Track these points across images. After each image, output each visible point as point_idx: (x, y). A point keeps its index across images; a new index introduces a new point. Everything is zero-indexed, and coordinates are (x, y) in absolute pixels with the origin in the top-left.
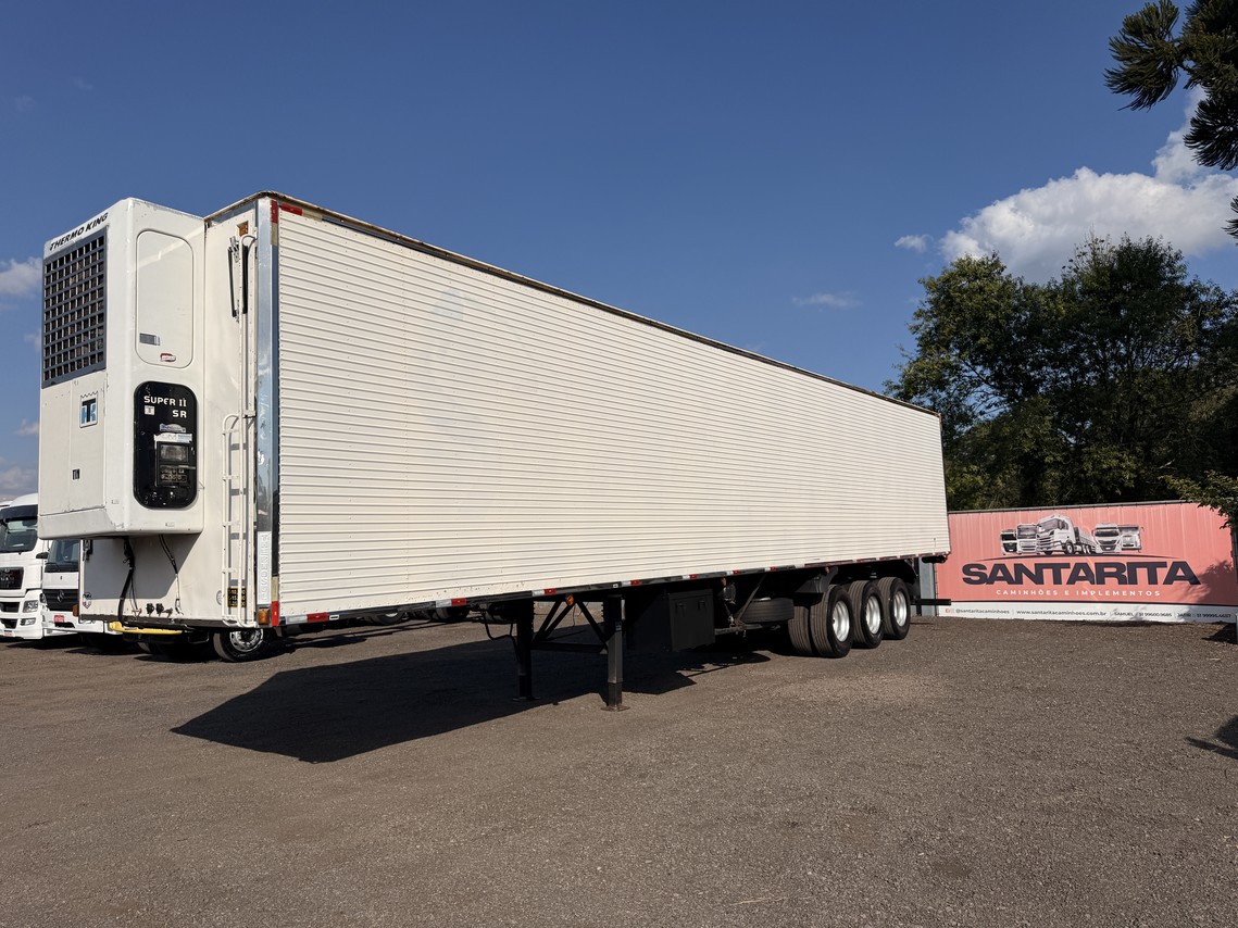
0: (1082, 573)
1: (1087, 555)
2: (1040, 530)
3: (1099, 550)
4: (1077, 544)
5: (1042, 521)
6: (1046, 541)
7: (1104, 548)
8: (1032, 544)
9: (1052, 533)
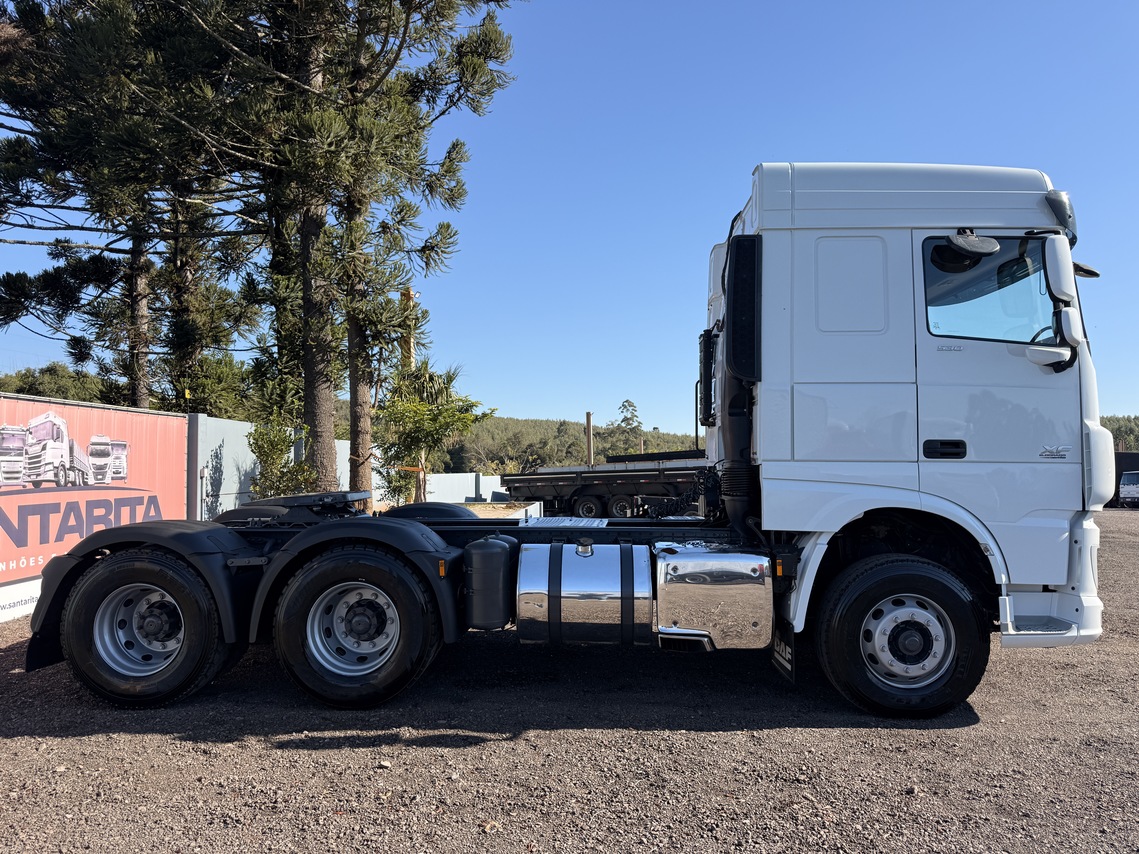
0: (72, 522)
1: (80, 488)
2: (30, 440)
3: (91, 481)
4: (72, 468)
5: (33, 423)
6: (35, 462)
7: (96, 475)
8: (19, 467)
9: (44, 448)
